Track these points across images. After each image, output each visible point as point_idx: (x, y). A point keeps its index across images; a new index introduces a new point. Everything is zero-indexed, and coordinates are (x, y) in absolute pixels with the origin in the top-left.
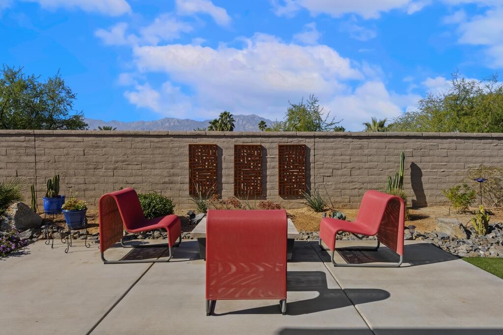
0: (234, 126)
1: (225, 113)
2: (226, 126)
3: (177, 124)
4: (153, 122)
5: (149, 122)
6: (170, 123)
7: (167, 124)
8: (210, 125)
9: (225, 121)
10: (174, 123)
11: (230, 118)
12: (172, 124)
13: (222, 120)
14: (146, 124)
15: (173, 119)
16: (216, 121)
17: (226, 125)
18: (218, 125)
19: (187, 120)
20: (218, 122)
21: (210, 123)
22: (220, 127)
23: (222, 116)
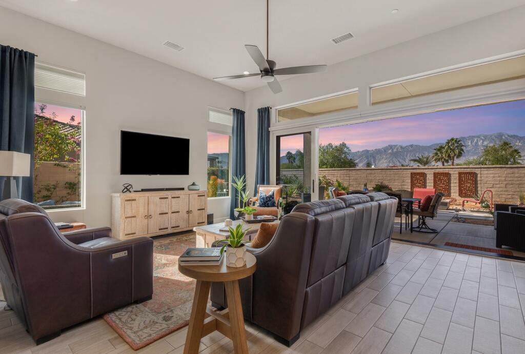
0: (463, 150)
1: (452, 139)
2: (454, 152)
3: (400, 150)
4: (376, 149)
5: (372, 150)
6: (393, 150)
7: (390, 151)
8: (435, 151)
9: (452, 147)
10: (397, 149)
11: (458, 143)
12: (395, 150)
13: (449, 146)
14: (370, 152)
15: (395, 146)
16: (442, 148)
17: (453, 150)
18: (444, 151)
19: (412, 146)
20: (444, 148)
21: (435, 149)
22: (447, 152)
23: (448, 143)
